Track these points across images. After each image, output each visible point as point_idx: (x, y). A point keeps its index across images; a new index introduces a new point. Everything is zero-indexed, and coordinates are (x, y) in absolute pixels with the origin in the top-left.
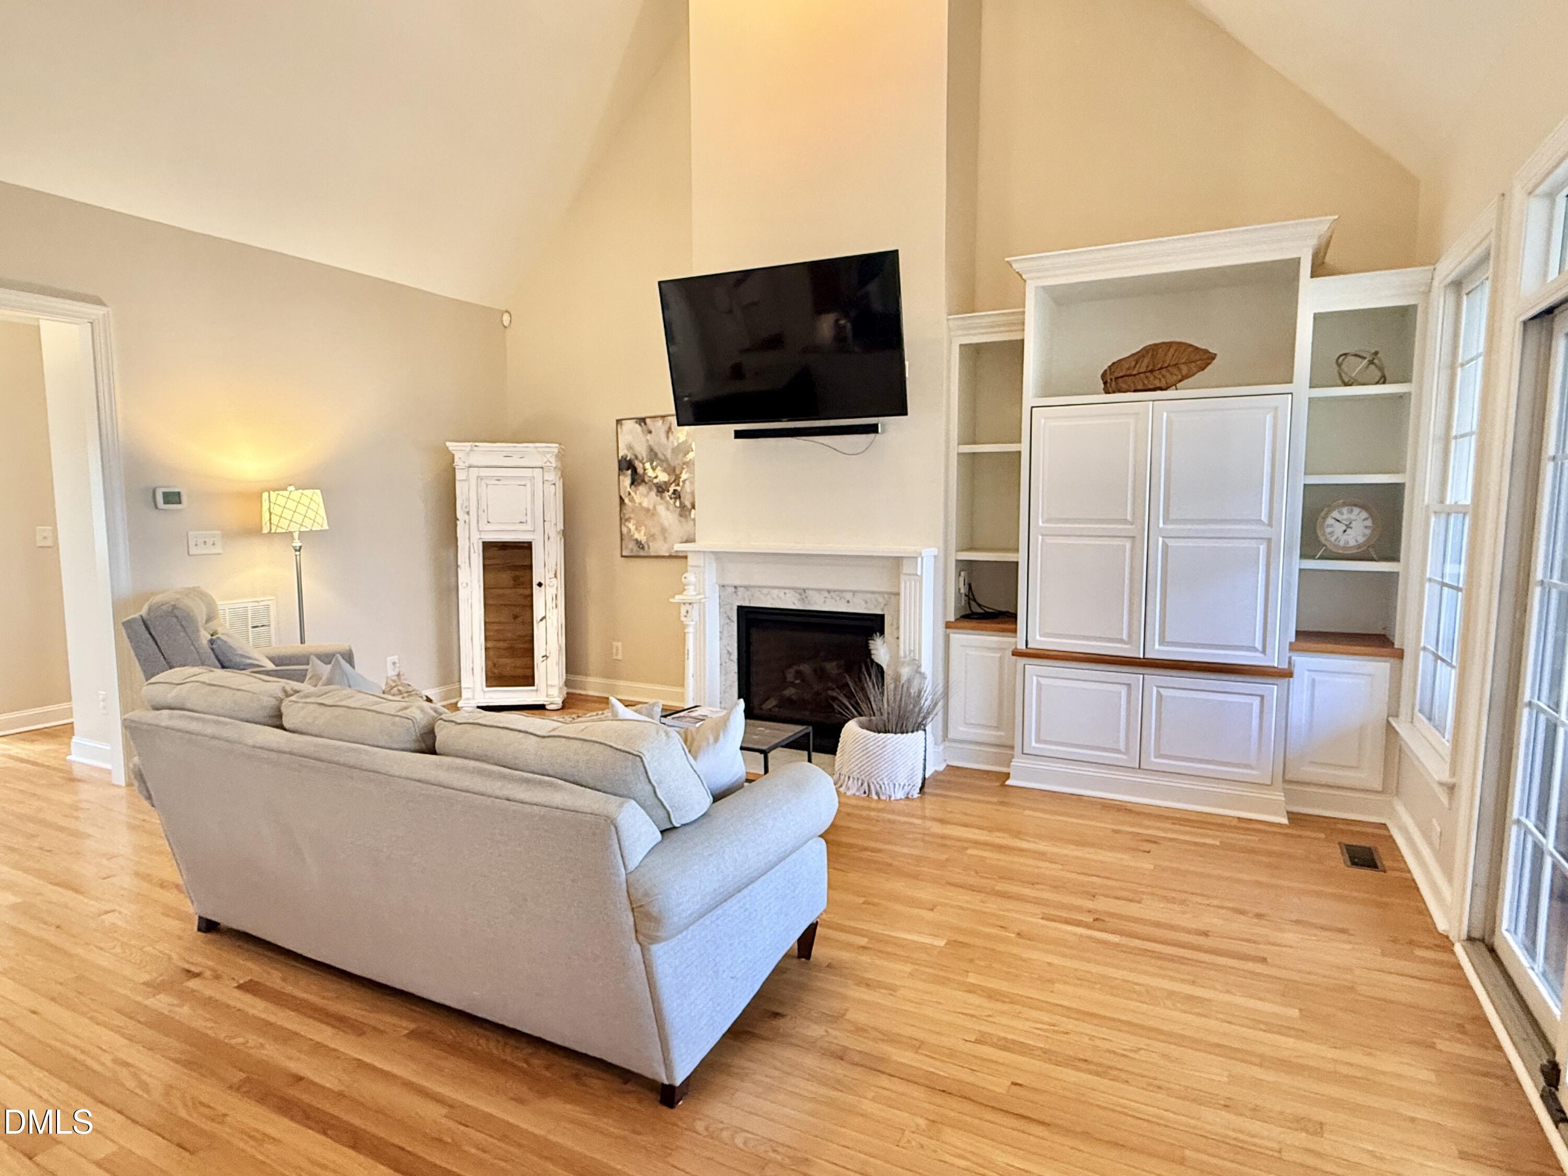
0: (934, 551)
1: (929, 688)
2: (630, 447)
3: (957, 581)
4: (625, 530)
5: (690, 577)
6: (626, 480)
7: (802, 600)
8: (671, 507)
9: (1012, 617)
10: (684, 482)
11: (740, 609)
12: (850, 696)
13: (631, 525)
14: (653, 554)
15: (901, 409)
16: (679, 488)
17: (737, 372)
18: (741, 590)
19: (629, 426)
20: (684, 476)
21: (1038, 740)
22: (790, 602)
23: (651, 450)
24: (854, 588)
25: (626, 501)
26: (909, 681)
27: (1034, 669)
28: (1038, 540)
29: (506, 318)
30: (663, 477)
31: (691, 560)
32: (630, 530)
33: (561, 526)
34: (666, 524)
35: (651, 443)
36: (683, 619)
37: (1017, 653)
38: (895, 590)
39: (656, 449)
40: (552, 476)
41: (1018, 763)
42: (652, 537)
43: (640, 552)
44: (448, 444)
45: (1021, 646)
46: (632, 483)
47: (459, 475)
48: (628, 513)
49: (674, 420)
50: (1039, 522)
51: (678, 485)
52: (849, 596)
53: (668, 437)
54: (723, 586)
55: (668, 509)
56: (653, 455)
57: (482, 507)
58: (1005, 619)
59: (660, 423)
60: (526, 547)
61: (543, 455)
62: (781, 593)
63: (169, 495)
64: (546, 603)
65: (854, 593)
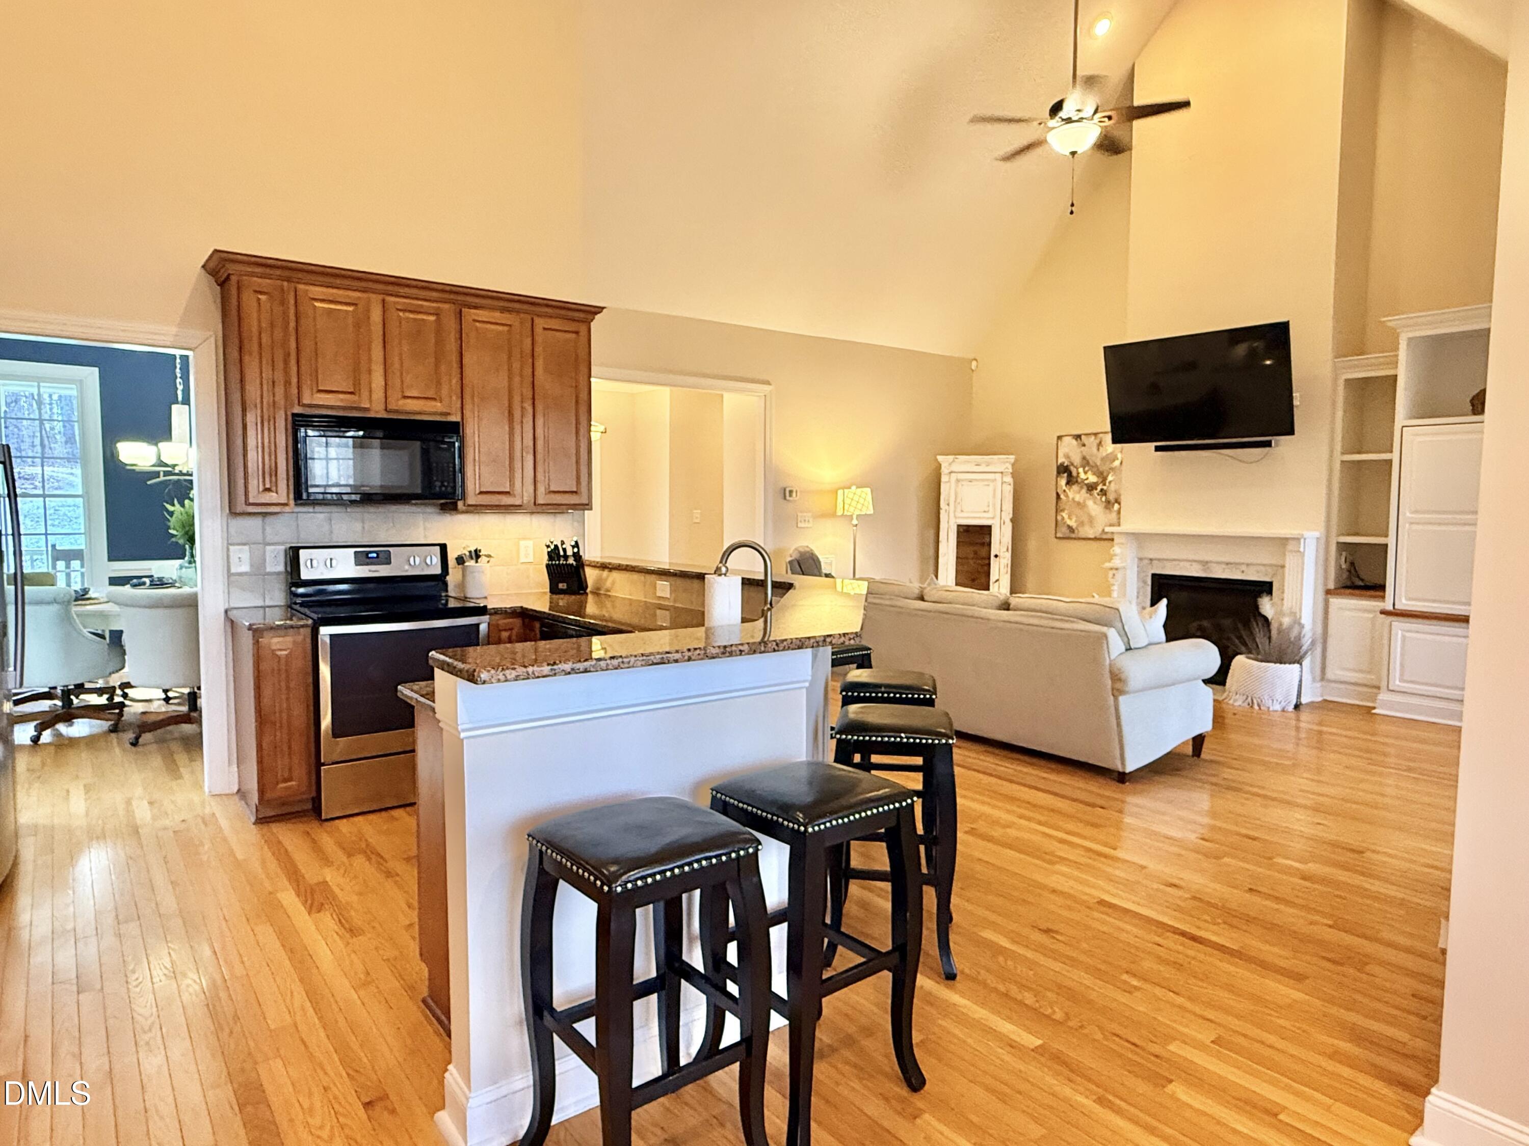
0: (1317, 534)
1: (1308, 634)
2: (1067, 456)
3: (1338, 560)
4: (1059, 518)
5: (1117, 549)
6: (1063, 482)
7: (1206, 570)
8: (1098, 502)
9: (1382, 588)
10: (1110, 482)
11: (1154, 576)
12: (1240, 638)
13: (1065, 515)
14: (1081, 536)
15: (1290, 431)
16: (1105, 488)
17: (1155, 388)
18: (1155, 562)
19: (1068, 440)
20: (1110, 478)
21: (1401, 680)
22: (1195, 571)
23: (1084, 458)
24: (1249, 561)
25: (1062, 496)
26: (1290, 628)
27: (1400, 626)
28: (1404, 527)
29: (974, 364)
30: (1092, 479)
31: (1116, 540)
32: (1063, 518)
33: (1011, 516)
34: (1093, 513)
35: (1084, 453)
36: (1110, 579)
37: (1383, 612)
38: (1280, 563)
39: (1088, 457)
40: (1009, 479)
41: (1383, 696)
42: (1082, 524)
43: (1071, 535)
44: (938, 457)
45: (1390, 607)
46: (1068, 483)
47: (944, 478)
48: (1062, 505)
49: (1109, 437)
50: (1406, 514)
51: (1105, 485)
52: (1244, 568)
53: (1098, 449)
54: (1141, 559)
55: (1095, 503)
56: (1085, 462)
57: (958, 500)
58: (1376, 588)
59: (1093, 437)
60: (986, 530)
61: (1003, 464)
62: (1187, 564)
63: (791, 492)
64: (1000, 570)
65: (1248, 565)
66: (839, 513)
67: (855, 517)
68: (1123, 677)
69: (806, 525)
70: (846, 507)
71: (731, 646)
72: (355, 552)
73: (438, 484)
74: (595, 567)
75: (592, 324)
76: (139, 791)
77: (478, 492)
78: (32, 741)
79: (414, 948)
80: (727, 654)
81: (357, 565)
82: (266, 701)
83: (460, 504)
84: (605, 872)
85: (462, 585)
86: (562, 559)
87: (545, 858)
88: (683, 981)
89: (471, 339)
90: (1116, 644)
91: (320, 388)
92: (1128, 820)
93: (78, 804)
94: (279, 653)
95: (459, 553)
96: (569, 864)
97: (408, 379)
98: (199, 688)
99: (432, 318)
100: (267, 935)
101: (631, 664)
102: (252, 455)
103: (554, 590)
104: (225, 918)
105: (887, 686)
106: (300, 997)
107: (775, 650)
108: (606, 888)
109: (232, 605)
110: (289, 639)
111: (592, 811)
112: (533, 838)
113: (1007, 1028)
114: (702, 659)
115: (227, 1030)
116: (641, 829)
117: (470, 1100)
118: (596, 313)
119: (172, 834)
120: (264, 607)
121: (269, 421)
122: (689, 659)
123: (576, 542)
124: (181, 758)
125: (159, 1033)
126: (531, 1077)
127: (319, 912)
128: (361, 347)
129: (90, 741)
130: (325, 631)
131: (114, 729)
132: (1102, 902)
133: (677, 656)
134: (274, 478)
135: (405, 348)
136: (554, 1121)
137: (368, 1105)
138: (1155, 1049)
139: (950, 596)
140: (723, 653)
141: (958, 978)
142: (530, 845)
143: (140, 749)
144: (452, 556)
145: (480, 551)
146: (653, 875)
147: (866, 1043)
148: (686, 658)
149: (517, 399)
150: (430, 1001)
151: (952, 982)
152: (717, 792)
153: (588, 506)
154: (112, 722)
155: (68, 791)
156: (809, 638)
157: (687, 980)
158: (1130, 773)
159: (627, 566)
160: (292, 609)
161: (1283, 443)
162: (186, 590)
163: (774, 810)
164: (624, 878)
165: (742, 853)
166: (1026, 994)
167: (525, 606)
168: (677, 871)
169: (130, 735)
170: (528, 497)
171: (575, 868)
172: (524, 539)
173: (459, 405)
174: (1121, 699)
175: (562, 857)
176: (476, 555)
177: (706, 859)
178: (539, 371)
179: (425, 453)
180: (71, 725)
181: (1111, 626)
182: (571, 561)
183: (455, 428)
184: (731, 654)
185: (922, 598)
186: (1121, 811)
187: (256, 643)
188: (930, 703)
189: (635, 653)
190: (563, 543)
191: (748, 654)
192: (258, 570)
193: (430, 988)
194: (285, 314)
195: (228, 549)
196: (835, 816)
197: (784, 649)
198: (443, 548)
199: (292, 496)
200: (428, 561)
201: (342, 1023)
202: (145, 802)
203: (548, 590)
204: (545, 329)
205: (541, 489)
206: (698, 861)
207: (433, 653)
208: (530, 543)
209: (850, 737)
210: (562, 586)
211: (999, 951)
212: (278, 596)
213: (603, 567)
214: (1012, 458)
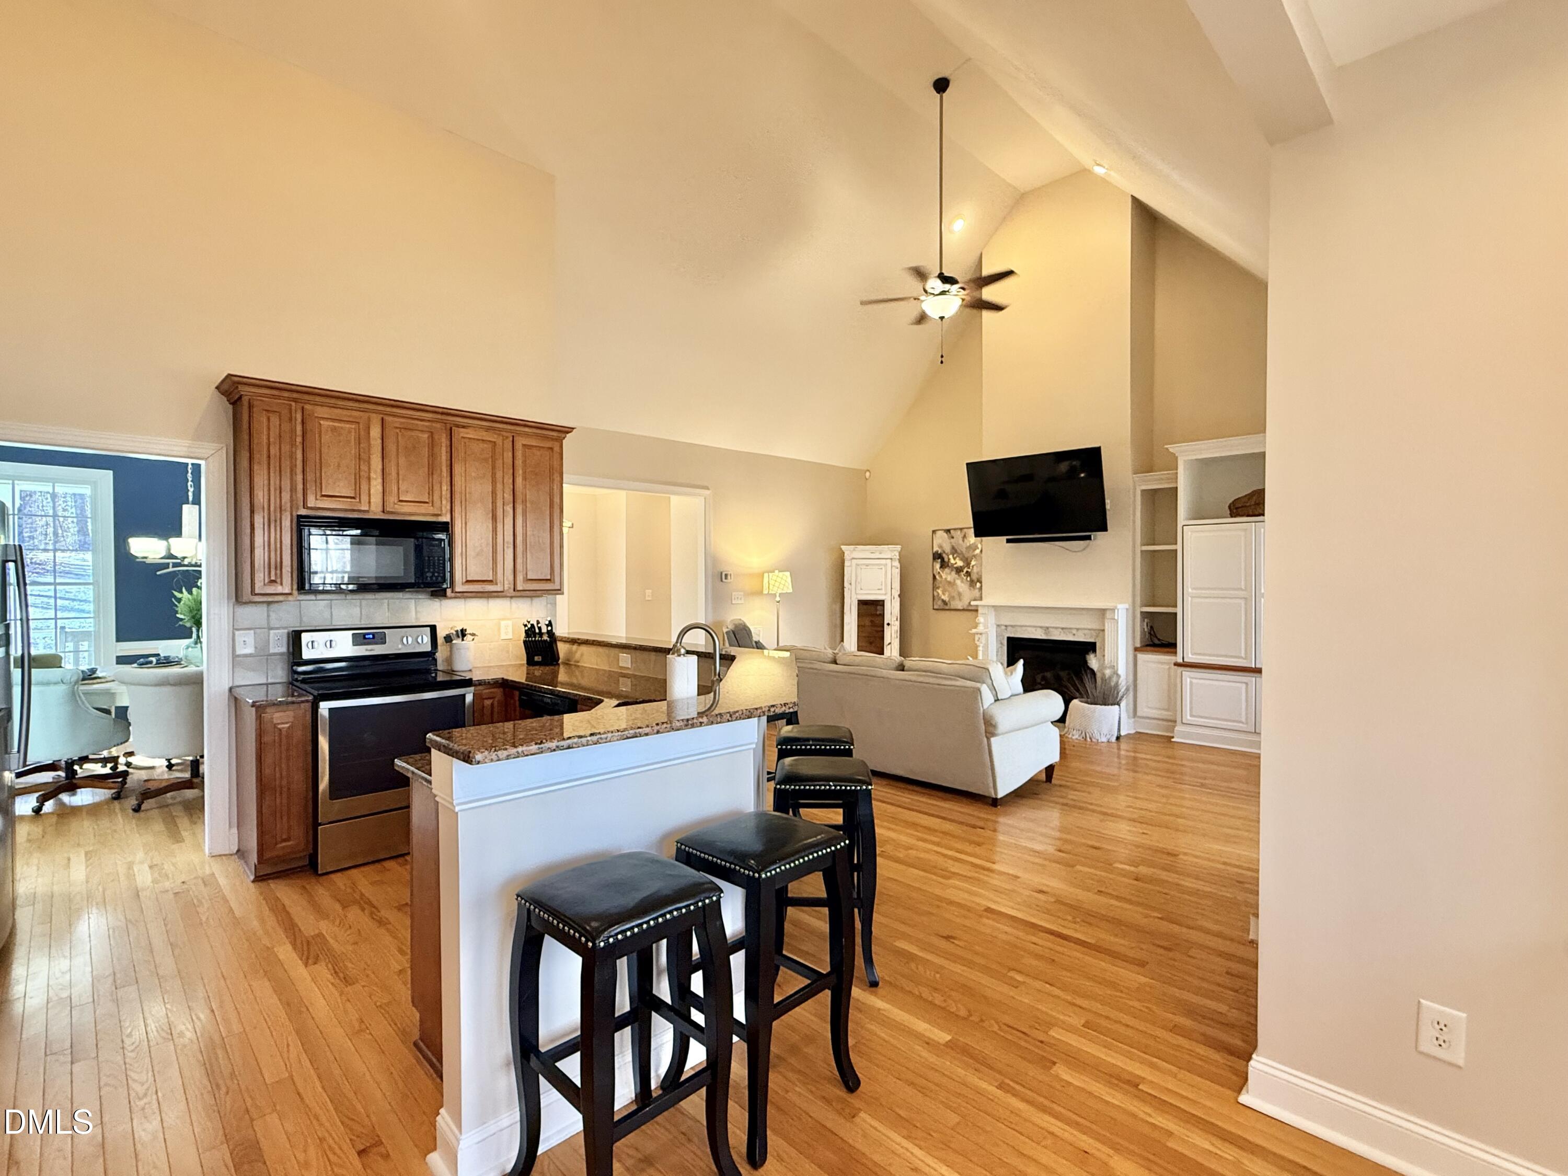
0: (1127, 606)
1: (1123, 682)
2: (940, 547)
3: (1141, 626)
4: (935, 594)
5: (981, 619)
6: (938, 566)
7: (1046, 634)
8: (965, 581)
9: (1174, 645)
10: (973, 566)
11: (1009, 639)
12: (1075, 686)
13: (940, 591)
14: (952, 607)
15: (1104, 528)
16: (969, 570)
17: (1002, 494)
18: (1009, 628)
19: (939, 533)
20: (973, 563)
21: (1191, 716)
22: (1039, 635)
23: (953, 548)
24: (1078, 627)
25: (937, 577)
26: (1110, 678)
27: (1188, 675)
28: (1188, 600)
29: (868, 474)
30: (960, 563)
31: (980, 611)
32: (938, 594)
33: (899, 593)
34: (961, 590)
35: (953, 544)
36: (976, 642)
37: (1176, 664)
38: (1102, 628)
39: (956, 547)
40: (897, 564)
41: (1179, 728)
42: (952, 598)
43: (945, 607)
44: (842, 547)
45: (1180, 660)
46: (941, 567)
47: (847, 564)
48: (937, 584)
49: (972, 532)
50: (1189, 590)
51: (969, 568)
52: (1074, 632)
53: (963, 541)
54: (998, 626)
55: (962, 582)
56: (954, 551)
57: (859, 580)
58: (1169, 646)
59: (959, 532)
60: (881, 603)
61: (891, 552)
62: (1033, 629)
63: (726, 575)
64: (891, 635)
65: (1078, 629)
66: (765, 592)
67: (778, 595)
68: (994, 723)
69: (739, 602)
70: (771, 587)
71: (693, 719)
72: (353, 634)
73: (429, 575)
74: (565, 642)
75: (564, 441)
76: (140, 855)
77: (464, 580)
78: (33, 811)
79: (404, 993)
80: (690, 726)
81: (354, 645)
82: (267, 771)
83: (449, 591)
84: (588, 928)
85: (449, 660)
86: (537, 636)
87: (533, 918)
88: (653, 1014)
89: (459, 454)
90: (987, 697)
91: (323, 493)
92: (1001, 837)
93: (79, 871)
94: (279, 726)
95: (448, 633)
96: (555, 922)
97: (403, 487)
98: (202, 757)
99: (426, 436)
100: (263, 988)
101: (608, 739)
102: (259, 552)
103: (530, 662)
104: (223, 976)
105: (814, 740)
106: (296, 1048)
107: (729, 721)
108: (590, 944)
109: (237, 683)
110: (291, 714)
111: (574, 870)
112: (522, 899)
113: (921, 1026)
114: (668, 731)
115: (224, 1090)
116: (618, 886)
117: (461, 1142)
118: (568, 432)
119: (172, 896)
120: (267, 684)
121: (276, 521)
122: (658, 732)
123: (550, 622)
124: (183, 822)
125: (154, 1097)
126: (518, 1114)
127: (315, 963)
128: (362, 458)
129: (93, 810)
130: (325, 707)
131: (117, 797)
132: (988, 910)
133: (647, 730)
134: (278, 572)
135: (402, 460)
136: (540, 1152)
137: (361, 1153)
138: (1042, 1037)
139: (858, 660)
140: (686, 725)
141: (880, 984)
142: (519, 904)
143: (142, 814)
144: (441, 634)
145: (466, 630)
146: (632, 928)
147: (809, 1050)
148: (655, 731)
149: (499, 504)
150: (421, 1044)
151: (873, 989)
152: (682, 844)
153: (559, 591)
154: (116, 790)
155: (69, 859)
156: (756, 709)
157: (656, 1012)
158: (1001, 798)
159: (594, 641)
160: (293, 685)
161: (1099, 538)
162: (192, 669)
163: (731, 859)
164: (606, 934)
165: (707, 901)
166: (936, 995)
167: (506, 677)
168: (652, 923)
169: (133, 802)
170: (508, 585)
171: (561, 926)
172: (504, 619)
173: (449, 507)
174: (993, 740)
175: (549, 916)
176: (463, 634)
177: (676, 909)
178: (519, 480)
179: (418, 549)
180: (74, 795)
181: (984, 682)
182: (545, 637)
183: (445, 527)
184: (693, 726)
185: (835, 662)
186: (995, 831)
187: (259, 718)
188: (849, 753)
189: (611, 729)
190: (538, 622)
191: (707, 725)
192: (262, 654)
193: (422, 1030)
194: (293, 431)
195: (234, 635)
196: (783, 863)
197: (736, 719)
198: (433, 629)
199: (295, 587)
200: (420, 640)
201: (337, 1072)
202: (146, 867)
203: (525, 662)
204: (524, 445)
205: (520, 578)
206: (671, 912)
207: (429, 735)
208: (510, 622)
209: (788, 787)
210: (536, 658)
211: (911, 957)
212: (279, 674)
213: (573, 641)
214: (899, 547)
